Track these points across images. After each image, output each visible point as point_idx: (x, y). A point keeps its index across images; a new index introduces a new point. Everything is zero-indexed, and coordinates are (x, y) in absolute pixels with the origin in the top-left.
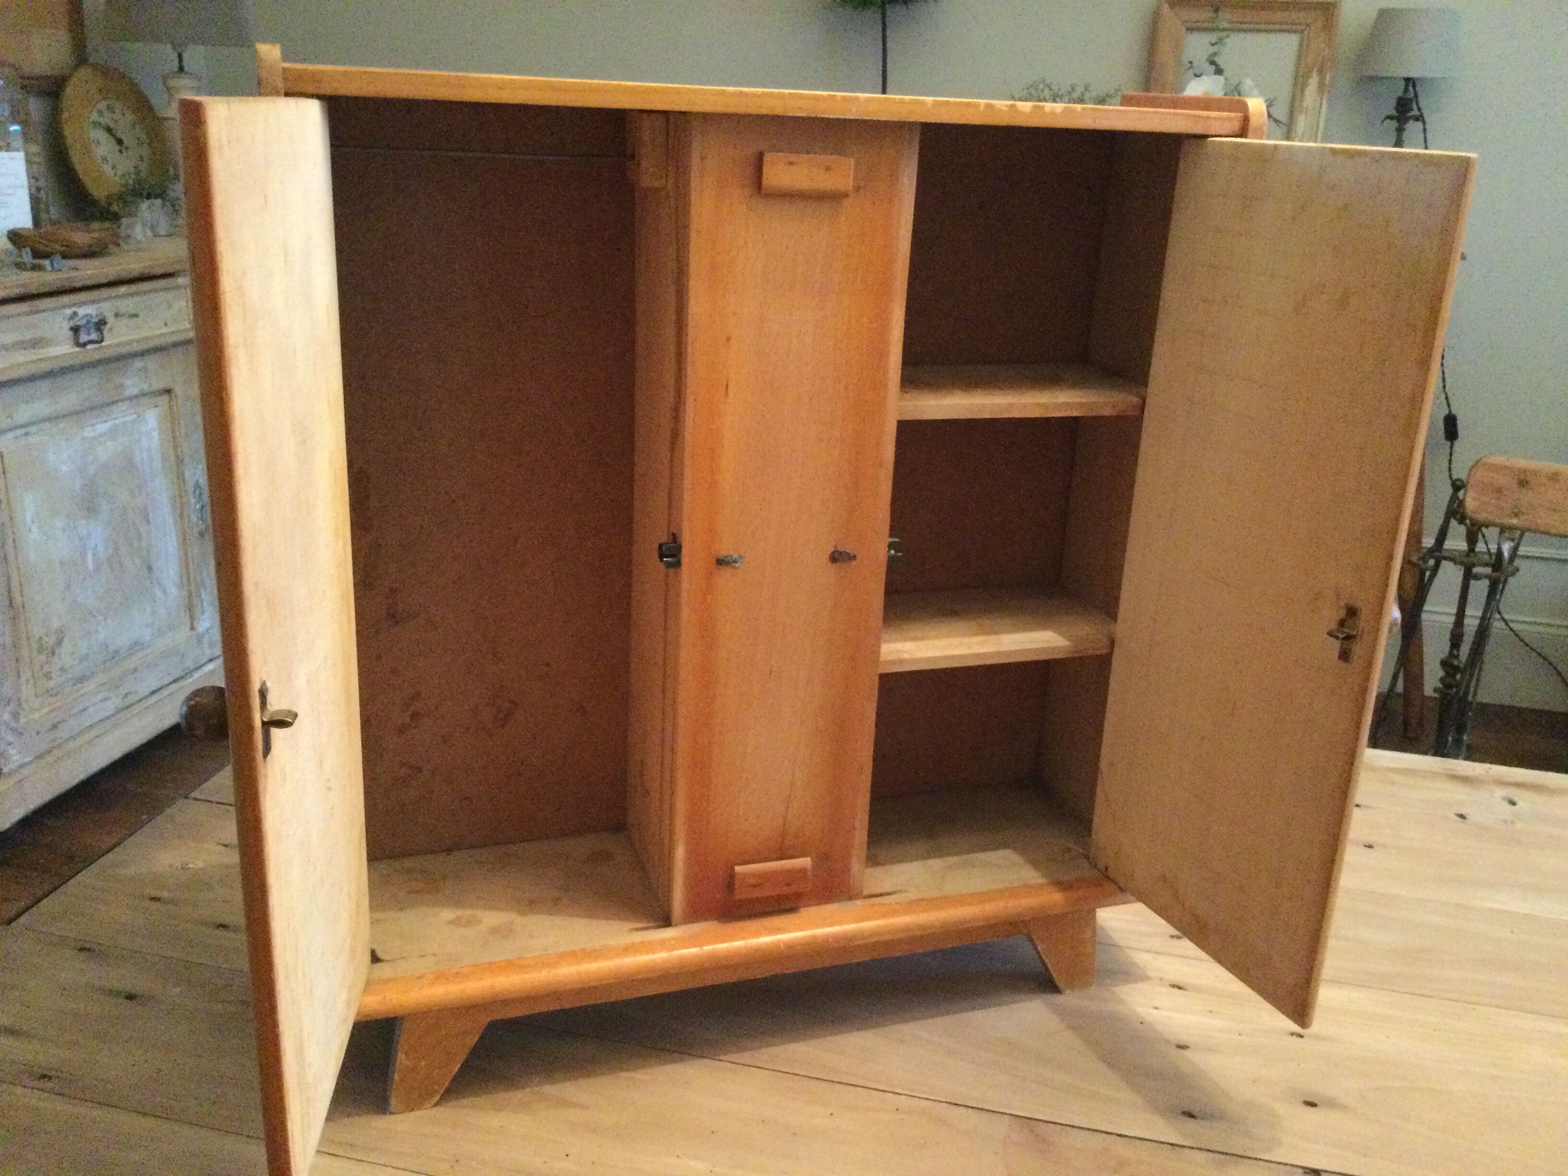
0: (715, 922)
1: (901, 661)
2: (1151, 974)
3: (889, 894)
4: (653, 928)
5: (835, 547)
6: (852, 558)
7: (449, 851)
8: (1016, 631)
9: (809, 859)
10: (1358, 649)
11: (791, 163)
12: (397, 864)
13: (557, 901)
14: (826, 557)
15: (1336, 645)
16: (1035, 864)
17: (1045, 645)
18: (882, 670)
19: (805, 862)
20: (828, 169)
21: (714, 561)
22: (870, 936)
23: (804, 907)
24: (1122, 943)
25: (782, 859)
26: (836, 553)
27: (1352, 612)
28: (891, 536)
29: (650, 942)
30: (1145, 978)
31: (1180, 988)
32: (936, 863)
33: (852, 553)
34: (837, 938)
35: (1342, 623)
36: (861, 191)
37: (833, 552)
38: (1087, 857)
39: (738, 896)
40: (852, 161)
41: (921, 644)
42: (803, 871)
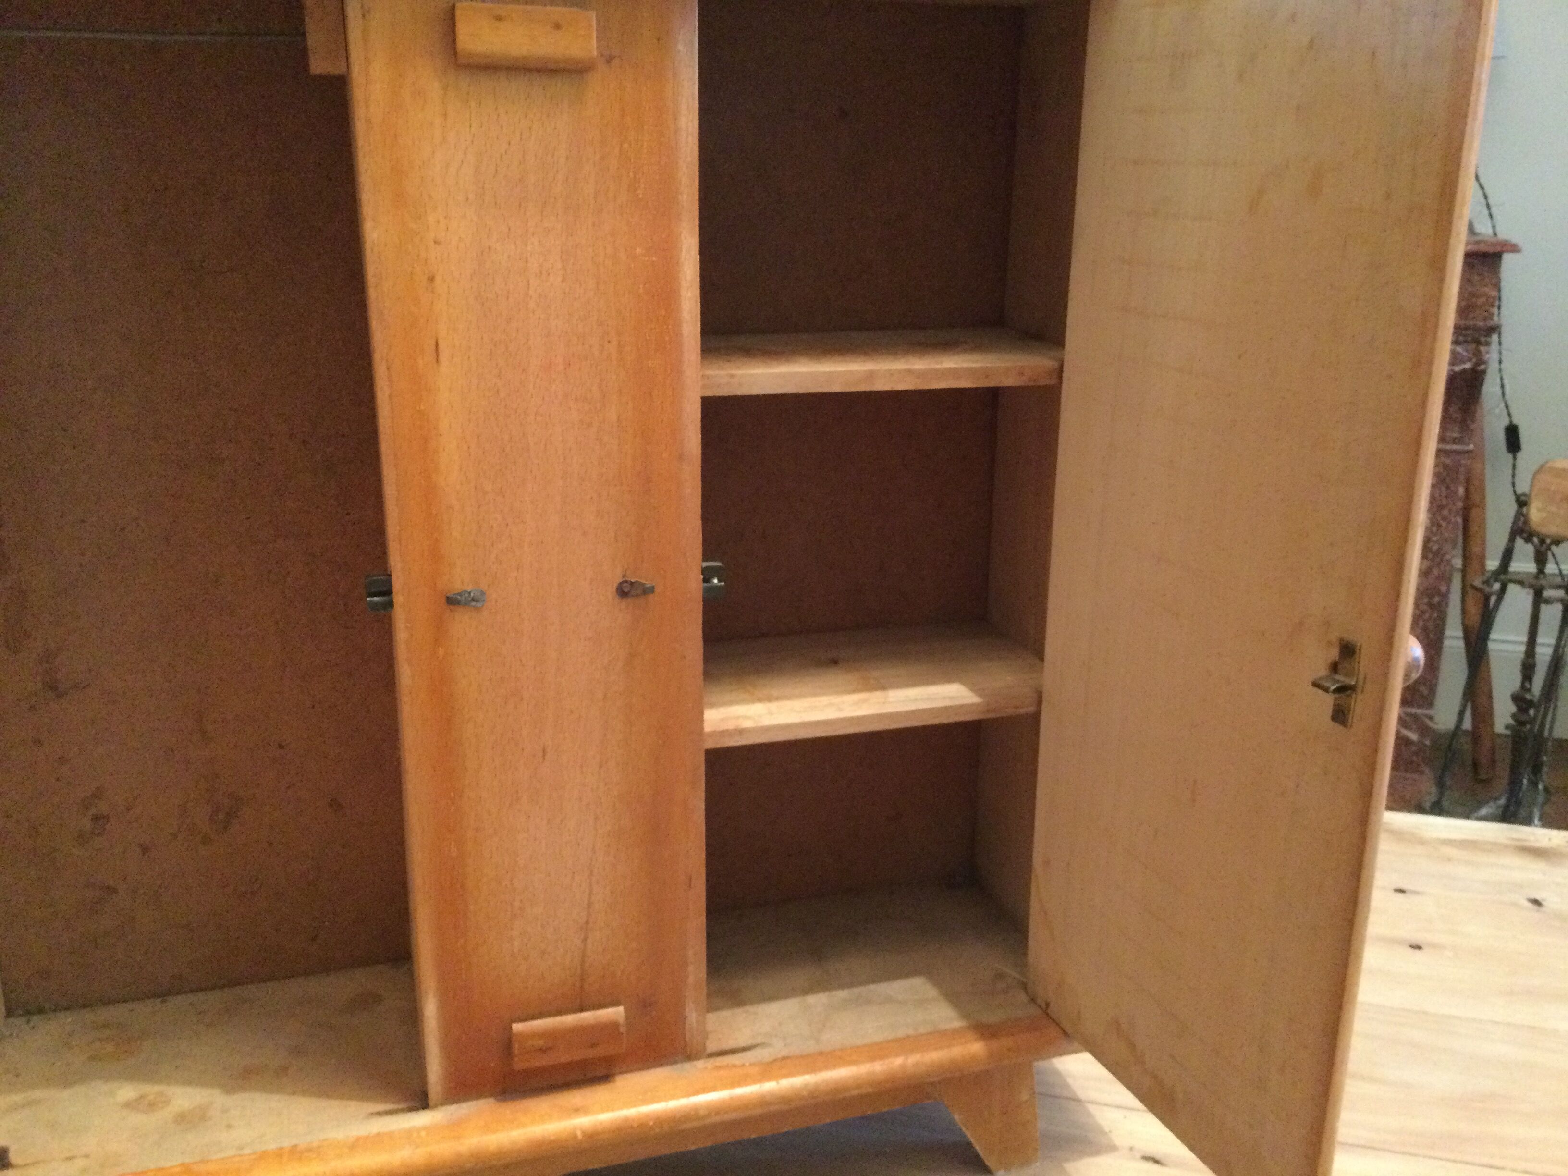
0: (491, 1101)
1: (741, 732)
2: (1117, 1140)
3: (744, 1049)
4: (402, 1111)
5: (624, 576)
6: (648, 591)
7: (163, 994)
8: (914, 685)
9: (621, 1009)
10: (1360, 705)
11: (499, 18)
12: (88, 1016)
13: (282, 1071)
14: (612, 589)
15: (1327, 701)
16: (953, 998)
17: (948, 703)
18: (710, 744)
19: (615, 1013)
20: (557, 26)
21: (444, 600)
22: (709, 1115)
23: (621, 1073)
24: (1081, 1094)
25: (582, 1010)
26: (625, 584)
27: (1348, 650)
28: (705, 558)
29: (391, 1135)
30: (1112, 1148)
31: (1157, 1161)
32: (818, 1000)
33: (648, 584)
34: (660, 1120)
35: (1335, 667)
36: (616, 62)
37: (621, 584)
38: (1024, 987)
39: (519, 1064)
40: (593, 15)
41: (773, 706)
42: (611, 1028)
